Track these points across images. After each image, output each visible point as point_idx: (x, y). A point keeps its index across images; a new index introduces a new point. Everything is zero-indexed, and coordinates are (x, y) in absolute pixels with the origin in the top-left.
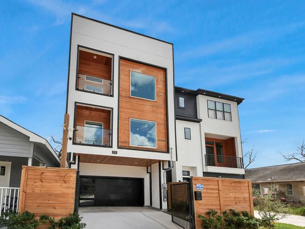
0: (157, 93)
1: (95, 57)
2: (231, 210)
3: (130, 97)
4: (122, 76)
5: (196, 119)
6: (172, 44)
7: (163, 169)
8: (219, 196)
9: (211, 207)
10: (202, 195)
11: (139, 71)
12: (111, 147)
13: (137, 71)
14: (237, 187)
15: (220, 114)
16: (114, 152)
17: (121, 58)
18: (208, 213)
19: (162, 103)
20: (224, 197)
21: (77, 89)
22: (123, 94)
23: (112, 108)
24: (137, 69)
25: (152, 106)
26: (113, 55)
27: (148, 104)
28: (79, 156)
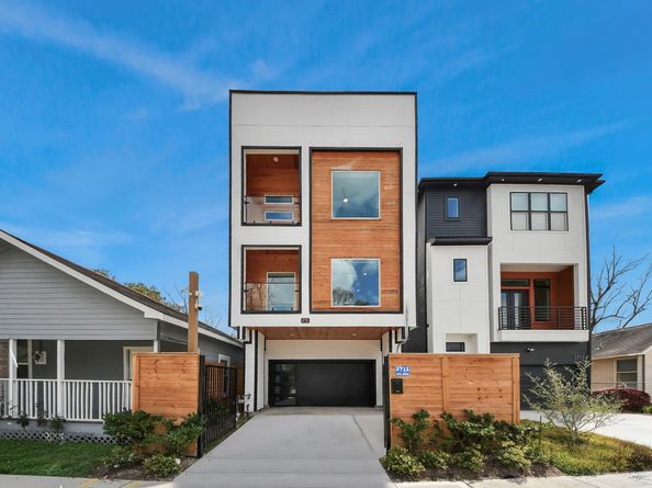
0: (382, 203)
1: (276, 159)
2: (465, 411)
3: (332, 221)
4: (317, 185)
5: (483, 239)
6: (415, 94)
7: (396, 342)
8: (442, 387)
9: (423, 406)
10: (404, 385)
11: (348, 166)
12: (299, 312)
13: (344, 167)
14: (485, 368)
15: (539, 220)
16: (304, 321)
17: (313, 151)
18: (415, 416)
19: (391, 219)
20: (452, 389)
21: (243, 224)
22: (318, 216)
23: (300, 246)
24: (344, 163)
25: (373, 230)
26: (300, 148)
27: (365, 226)
28: (257, 330)
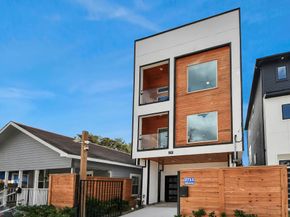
0: (218, 78)
1: (161, 69)
3: (187, 94)
11: (197, 62)
12: (167, 148)
13: (194, 64)
14: (256, 178)
19: (225, 86)
21: (140, 105)
22: (180, 93)
23: (168, 112)
25: (212, 95)
26: (169, 60)
27: (208, 93)
28: (149, 159)
